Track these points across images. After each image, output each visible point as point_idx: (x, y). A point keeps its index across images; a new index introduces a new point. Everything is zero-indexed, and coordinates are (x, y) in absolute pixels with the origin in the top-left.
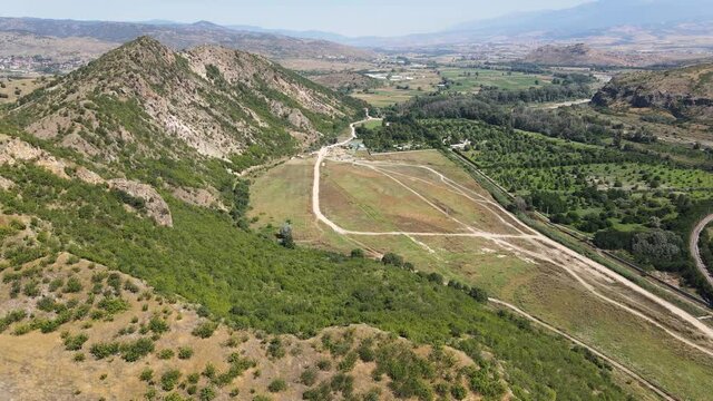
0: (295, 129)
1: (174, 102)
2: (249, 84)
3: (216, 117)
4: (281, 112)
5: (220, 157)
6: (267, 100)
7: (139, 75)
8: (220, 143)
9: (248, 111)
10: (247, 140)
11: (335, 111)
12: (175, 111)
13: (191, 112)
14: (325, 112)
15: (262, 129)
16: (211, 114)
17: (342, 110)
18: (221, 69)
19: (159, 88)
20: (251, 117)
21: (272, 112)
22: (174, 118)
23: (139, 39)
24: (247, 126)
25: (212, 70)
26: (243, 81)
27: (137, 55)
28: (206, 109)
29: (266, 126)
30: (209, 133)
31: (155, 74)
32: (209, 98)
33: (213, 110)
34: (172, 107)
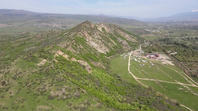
0: (124, 46)
1: (93, 38)
2: (112, 33)
3: (103, 42)
4: (120, 41)
5: (104, 53)
6: (117, 37)
7: (85, 31)
8: (104, 49)
9: (112, 40)
10: (111, 48)
11: (136, 41)
12: (93, 40)
13: (97, 40)
14: (133, 41)
15: (115, 45)
16: (102, 41)
17: (138, 40)
18: (106, 29)
19: (90, 34)
20: (112, 42)
21: (118, 41)
22: (93, 42)
23: (86, 21)
24: (111, 45)
25: (103, 29)
26: (111, 32)
27: (85, 26)
28: (101, 40)
29: (116, 45)
30: (101, 46)
31: (89, 31)
32: (102, 37)
33: (103, 40)
34: (93, 39)
